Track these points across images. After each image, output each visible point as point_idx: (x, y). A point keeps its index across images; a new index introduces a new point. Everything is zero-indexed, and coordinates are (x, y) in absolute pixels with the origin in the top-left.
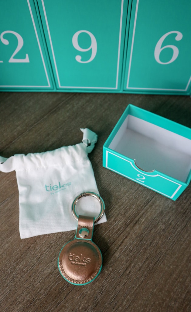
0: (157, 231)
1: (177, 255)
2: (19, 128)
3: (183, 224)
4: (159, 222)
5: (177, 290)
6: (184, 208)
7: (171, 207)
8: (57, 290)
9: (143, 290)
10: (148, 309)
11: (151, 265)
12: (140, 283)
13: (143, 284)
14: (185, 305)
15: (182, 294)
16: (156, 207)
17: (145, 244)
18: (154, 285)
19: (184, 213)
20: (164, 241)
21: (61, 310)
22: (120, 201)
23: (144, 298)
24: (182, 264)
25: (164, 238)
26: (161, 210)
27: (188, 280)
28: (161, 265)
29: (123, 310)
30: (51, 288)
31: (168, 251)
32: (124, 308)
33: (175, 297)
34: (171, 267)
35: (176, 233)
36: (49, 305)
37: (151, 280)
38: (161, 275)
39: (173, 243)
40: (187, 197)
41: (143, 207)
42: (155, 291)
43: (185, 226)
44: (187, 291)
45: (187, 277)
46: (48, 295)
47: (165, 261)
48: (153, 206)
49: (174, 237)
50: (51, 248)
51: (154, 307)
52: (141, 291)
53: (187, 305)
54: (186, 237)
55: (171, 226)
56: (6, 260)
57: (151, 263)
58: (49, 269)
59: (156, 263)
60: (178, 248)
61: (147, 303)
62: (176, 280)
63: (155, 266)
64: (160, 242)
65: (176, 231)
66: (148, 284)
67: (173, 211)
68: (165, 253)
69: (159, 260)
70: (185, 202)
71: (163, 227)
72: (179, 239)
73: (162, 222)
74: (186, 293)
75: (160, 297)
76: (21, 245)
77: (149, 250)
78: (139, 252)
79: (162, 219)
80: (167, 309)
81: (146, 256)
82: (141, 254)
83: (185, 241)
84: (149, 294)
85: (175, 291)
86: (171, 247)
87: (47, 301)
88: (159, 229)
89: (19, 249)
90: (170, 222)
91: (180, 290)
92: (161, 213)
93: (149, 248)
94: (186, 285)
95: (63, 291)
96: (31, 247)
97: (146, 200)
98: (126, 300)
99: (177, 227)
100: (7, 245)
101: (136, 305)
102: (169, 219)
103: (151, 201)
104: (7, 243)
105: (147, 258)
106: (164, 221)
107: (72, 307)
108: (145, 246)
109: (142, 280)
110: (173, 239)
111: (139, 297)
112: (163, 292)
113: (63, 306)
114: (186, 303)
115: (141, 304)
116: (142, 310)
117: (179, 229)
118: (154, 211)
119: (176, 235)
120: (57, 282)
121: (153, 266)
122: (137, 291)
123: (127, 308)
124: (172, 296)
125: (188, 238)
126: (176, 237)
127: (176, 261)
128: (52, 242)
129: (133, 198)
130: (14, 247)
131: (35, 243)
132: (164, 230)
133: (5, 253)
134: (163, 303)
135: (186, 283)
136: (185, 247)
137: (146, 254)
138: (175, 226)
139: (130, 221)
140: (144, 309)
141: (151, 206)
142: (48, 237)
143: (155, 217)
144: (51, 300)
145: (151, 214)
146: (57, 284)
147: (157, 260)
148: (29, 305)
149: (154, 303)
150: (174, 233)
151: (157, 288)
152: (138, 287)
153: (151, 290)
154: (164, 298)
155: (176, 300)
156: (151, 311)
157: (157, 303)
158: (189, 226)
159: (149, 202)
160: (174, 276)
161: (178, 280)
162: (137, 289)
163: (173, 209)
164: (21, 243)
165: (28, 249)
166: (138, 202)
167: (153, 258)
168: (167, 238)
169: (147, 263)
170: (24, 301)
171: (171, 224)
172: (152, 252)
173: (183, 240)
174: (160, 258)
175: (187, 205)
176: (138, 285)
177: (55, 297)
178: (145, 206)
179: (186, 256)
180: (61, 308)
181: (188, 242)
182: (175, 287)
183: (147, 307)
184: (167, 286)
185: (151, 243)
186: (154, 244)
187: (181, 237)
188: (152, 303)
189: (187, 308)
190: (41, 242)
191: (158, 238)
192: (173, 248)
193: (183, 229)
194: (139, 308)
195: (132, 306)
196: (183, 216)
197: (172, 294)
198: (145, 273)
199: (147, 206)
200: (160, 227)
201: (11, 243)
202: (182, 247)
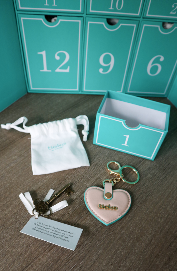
0: (147, 178)
1: (160, 193)
2: (52, 114)
3: (164, 176)
4: (148, 173)
5: (161, 212)
6: (164, 167)
7: (155, 166)
8: (81, 209)
9: (139, 211)
10: (143, 223)
11: (144, 197)
12: (137, 207)
13: (139, 207)
14: (167, 221)
15: (165, 215)
16: (146, 164)
17: (139, 185)
18: (147, 209)
19: (164, 170)
20: (152, 184)
21: (84, 221)
22: (122, 160)
23: (140, 216)
24: (164, 198)
25: (152, 183)
26: (149, 167)
27: (168, 207)
28: (150, 197)
29: (126, 222)
30: (77, 207)
31: (155, 190)
32: (127, 221)
33: (161, 216)
34: (157, 199)
35: (160, 180)
36: (76, 217)
37: (144, 206)
38: (151, 203)
39: (158, 186)
40: (166, 161)
41: (137, 165)
42: (147, 212)
43: (165, 177)
44: (168, 213)
45: (168, 206)
46: (74, 211)
47: (153, 196)
48: (144, 164)
49: (159, 182)
50: (76, 184)
51: (147, 221)
52: (138, 211)
53: (169, 221)
54: (166, 183)
55: (156, 176)
56: (44, 190)
57: (144, 196)
58: (75, 196)
59: (147, 196)
60: (161, 188)
61: (142, 219)
62: (161, 207)
63: (146, 198)
64: (149, 185)
65: (159, 179)
66: (142, 208)
67: (157, 168)
68: (153, 191)
69: (149, 194)
70: (164, 163)
71: (151, 176)
72: (162, 184)
73: (150, 173)
74: (167, 214)
75: (150, 216)
76: (55, 181)
77: (142, 189)
78: (136, 189)
79: (150, 172)
80: (156, 223)
81: (140, 192)
82: (137, 191)
83: (165, 185)
84: (144, 214)
85: (160, 213)
86: (157, 188)
87: (74, 215)
88: (148, 177)
89: (53, 184)
90: (155, 174)
91: (164, 213)
92: (149, 168)
93: (142, 188)
94: (168, 210)
95: (85, 209)
96: (62, 183)
97: (139, 160)
98: (128, 217)
99: (160, 177)
100: (45, 181)
101: (135, 220)
102: (155, 172)
103: (143, 161)
104: (45, 179)
105: (141, 193)
106: (151, 173)
107: (91, 219)
108: (140, 186)
109: (138, 206)
110: (158, 184)
111: (137, 215)
112: (153, 213)
113: (85, 218)
114: (168, 220)
115: (138, 219)
116: (139, 222)
117: (161, 178)
118: (145, 167)
119: (160, 181)
120: (80, 204)
121: (145, 198)
122: (135, 211)
123: (129, 221)
124: (159, 216)
125: (168, 184)
126: (160, 183)
127: (160, 196)
128: (76, 180)
129: (131, 159)
130: (50, 182)
131: (65, 180)
132: (151, 178)
133: (44, 185)
134: (153, 219)
135: (167, 209)
136: (166, 188)
137: (140, 191)
138: (159, 176)
139: (129, 171)
140: (140, 222)
141: (142, 164)
142: (74, 178)
143: (145, 171)
144: (77, 214)
145: (142, 169)
146: (80, 205)
147: (148, 195)
148: (62, 217)
149: (147, 219)
150: (158, 180)
151: (148, 210)
152: (136, 209)
153: (145, 212)
154: (154, 217)
155: (161, 218)
156: (145, 223)
157: (149, 219)
158: (168, 177)
159: (141, 162)
160: (160, 204)
161: (162, 207)
162: (135, 210)
163: (157, 167)
164: (55, 180)
165: (60, 183)
166: (134, 162)
167: (145, 193)
168: (154, 183)
169: (141, 196)
170: (58, 214)
171: (156, 175)
172: (144, 190)
173: (164, 184)
174: (150, 193)
175: (166, 165)
176: (136, 208)
177: (80, 212)
178: (139, 164)
179: (167, 193)
180: (84, 220)
181: (167, 186)
182: (160, 210)
183: (142, 221)
184: (155, 210)
185: (143, 185)
186: (145, 186)
187: (163, 183)
188: (146, 219)
189: (169, 223)
190: (69, 180)
191: (148, 182)
192: (158, 189)
193: (164, 178)
194: (137, 221)
195: (132, 220)
196: (163, 171)
197: (158, 214)
198: (141, 201)
199: (140, 164)
200: (149, 176)
201: (48, 180)
202: (164, 188)
